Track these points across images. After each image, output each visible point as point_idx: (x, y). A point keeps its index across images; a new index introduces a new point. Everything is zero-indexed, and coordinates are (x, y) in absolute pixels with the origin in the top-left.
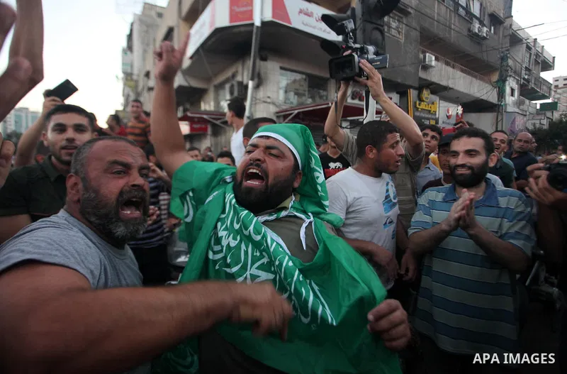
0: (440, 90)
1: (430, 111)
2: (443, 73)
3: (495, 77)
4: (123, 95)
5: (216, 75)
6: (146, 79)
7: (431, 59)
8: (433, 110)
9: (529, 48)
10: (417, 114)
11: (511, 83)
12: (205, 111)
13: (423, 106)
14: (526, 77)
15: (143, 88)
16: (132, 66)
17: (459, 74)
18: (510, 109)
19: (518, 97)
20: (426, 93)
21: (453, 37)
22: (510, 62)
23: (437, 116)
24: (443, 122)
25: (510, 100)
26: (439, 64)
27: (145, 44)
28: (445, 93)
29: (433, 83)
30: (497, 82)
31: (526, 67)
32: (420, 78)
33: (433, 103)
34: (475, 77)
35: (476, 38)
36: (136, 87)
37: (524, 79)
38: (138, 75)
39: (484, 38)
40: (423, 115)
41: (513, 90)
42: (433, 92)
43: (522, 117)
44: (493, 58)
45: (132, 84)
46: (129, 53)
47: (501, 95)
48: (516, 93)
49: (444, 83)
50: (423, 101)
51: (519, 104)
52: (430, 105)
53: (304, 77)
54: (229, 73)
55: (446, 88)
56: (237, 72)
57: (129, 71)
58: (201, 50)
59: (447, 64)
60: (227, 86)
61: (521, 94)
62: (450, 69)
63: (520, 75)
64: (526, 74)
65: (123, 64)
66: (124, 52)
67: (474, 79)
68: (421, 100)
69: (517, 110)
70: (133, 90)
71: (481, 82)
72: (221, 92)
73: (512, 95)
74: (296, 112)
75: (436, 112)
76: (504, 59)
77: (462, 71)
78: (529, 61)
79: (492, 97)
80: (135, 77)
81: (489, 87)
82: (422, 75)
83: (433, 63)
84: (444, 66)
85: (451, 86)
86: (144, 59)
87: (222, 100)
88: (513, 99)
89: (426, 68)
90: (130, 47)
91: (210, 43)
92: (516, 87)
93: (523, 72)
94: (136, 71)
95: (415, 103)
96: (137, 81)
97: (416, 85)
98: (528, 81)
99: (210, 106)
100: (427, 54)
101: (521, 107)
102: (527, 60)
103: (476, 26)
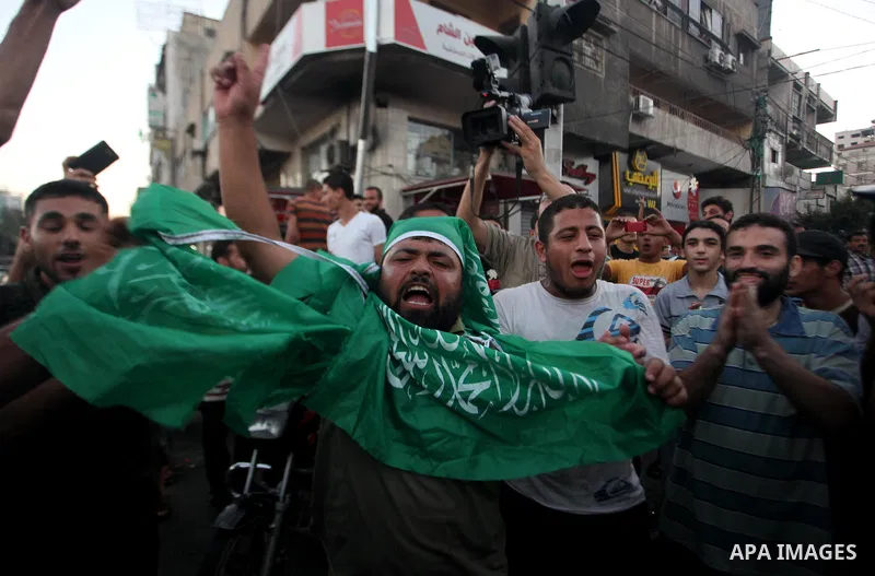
0: (662, 154)
1: (647, 186)
2: (667, 125)
3: (747, 133)
4: (151, 163)
5: (304, 129)
6: (188, 136)
7: (647, 104)
8: (651, 184)
9: (797, 87)
10: (627, 191)
11: (772, 142)
12: (288, 188)
13: (636, 178)
14: (795, 132)
15: (185, 152)
16: (165, 116)
17: (691, 128)
18: (771, 182)
19: (783, 164)
20: (640, 158)
21: (681, 70)
22: (769, 109)
23: (659, 193)
24: (669, 204)
25: (770, 167)
26: (661, 112)
27: (188, 81)
28: (670, 158)
29: (652, 143)
30: (751, 140)
31: (794, 117)
32: (632, 136)
33: (652, 174)
34: (717, 132)
35: (717, 72)
36: (173, 149)
37: (791, 135)
38: (176, 131)
39: (729, 72)
40: (636, 192)
41: (774, 153)
42: (651, 157)
43: (789, 195)
44: (744, 103)
45: (166, 144)
46: (160, 94)
47: (757, 160)
48: (780, 157)
49: (668, 142)
50: (637, 171)
51: (784, 174)
52: (647, 177)
53: (447, 132)
54: (325, 128)
55: (671, 150)
56: (339, 125)
57: (161, 124)
58: (280, 91)
59: (673, 112)
60: (324, 149)
61: (788, 159)
62: (677, 120)
63: (784, 130)
64: (794, 128)
65: (150, 112)
66: (152, 92)
67: (715, 136)
68: (633, 169)
69: (781, 184)
70: (167, 157)
71: (726, 142)
72: (314, 158)
73: (774, 160)
74: (435, 189)
75: (656, 187)
76: (759, 104)
77: (697, 123)
78: (799, 108)
79: (743, 164)
80: (170, 134)
81: (738, 148)
82: (634, 129)
83: (651, 111)
84: (667, 115)
85: (679, 146)
86: (185, 104)
87: (314, 171)
88: (776, 166)
89: (640, 118)
90: (161, 85)
91: (294, 78)
92: (779, 147)
93: (790, 125)
94: (171, 124)
95: (624, 173)
96: (173, 141)
97: (625, 145)
98: (797, 139)
99: (295, 181)
100: (642, 97)
101: (788, 179)
102: (795, 106)
103: (716, 53)
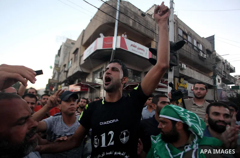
0: (189, 79)
1: (184, 87)
2: (189, 72)
3: (211, 74)
4: (53, 73)
5: (94, 67)
6: (64, 67)
7: (184, 66)
8: (185, 87)
9: (224, 63)
10: (179, 88)
11: (218, 77)
12: (88, 82)
13: (181, 85)
14: (224, 75)
15: (62, 71)
16: (59, 62)
17: (195, 72)
18: (219, 88)
19: (222, 83)
20: (182, 80)
21: (192, 58)
22: (217, 68)
23: (187, 89)
24: (190, 92)
25: (218, 84)
26: (187, 68)
27: (65, 54)
28: (191, 80)
29: (186, 76)
30: (213, 76)
32: (180, 74)
33: (185, 84)
35: (202, 59)
36: (59, 70)
37: (223, 76)
38: (61, 66)
39: (205, 59)
40: (181, 89)
41: (219, 80)
42: (185, 79)
43: (225, 92)
44: (210, 67)
45: (57, 69)
46: (58, 57)
47: (215, 82)
48: (220, 81)
49: (190, 76)
50: (181, 83)
51: (222, 86)
52: (184, 85)
53: (131, 70)
54: (100, 67)
55: (191, 78)
56: (103, 67)
57: (57, 63)
58: (89, 58)
59: (190, 68)
60: (99, 73)
61: (223, 82)
62: (192, 70)
63: (221, 74)
64: (224, 74)
65: (55, 61)
66: (56, 56)
67: (202, 75)
68: (180, 82)
69: (222, 88)
70: (57, 72)
71: (205, 76)
72: (96, 75)
73: (219, 82)
74: (128, 85)
75: (186, 88)
76: (215, 67)
77: (197, 71)
78: (225, 68)
79: (211, 83)
80: (59, 66)
81: (209, 79)
82: (181, 72)
83: (185, 68)
84: (189, 69)
85: (193, 77)
86: (64, 59)
87: (95, 78)
88: (220, 84)
89: (182, 69)
90: (59, 54)
91: (93, 55)
92: (220, 79)
93: (223, 72)
94: (60, 64)
95: (178, 83)
96: (60, 68)
97: (178, 76)
98: (225, 77)
99: (90, 80)
100: (182, 64)
101: (223, 87)
102: (223, 68)
103: (201, 54)
